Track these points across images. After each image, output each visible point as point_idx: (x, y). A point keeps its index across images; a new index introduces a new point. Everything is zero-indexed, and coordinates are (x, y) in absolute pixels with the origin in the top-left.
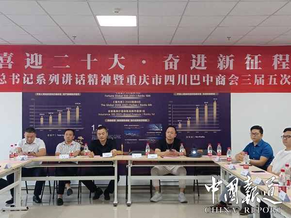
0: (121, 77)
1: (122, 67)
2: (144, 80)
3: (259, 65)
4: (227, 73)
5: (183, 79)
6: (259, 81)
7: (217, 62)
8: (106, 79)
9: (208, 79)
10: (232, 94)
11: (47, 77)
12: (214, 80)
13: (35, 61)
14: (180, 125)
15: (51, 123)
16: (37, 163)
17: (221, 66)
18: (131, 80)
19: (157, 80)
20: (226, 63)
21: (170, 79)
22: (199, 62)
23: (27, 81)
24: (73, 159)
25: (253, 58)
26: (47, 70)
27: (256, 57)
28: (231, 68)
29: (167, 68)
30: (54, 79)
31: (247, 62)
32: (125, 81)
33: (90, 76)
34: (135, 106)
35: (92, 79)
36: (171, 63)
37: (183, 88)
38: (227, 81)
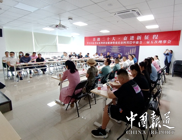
0: (114, 42)
1: (115, 40)
2: (119, 43)
5: (128, 42)
6: (148, 43)
7: (137, 38)
8: (111, 43)
9: (134, 42)
10: (140, 46)
12: (136, 42)
13: (99, 39)
14: (126, 54)
22: (132, 38)
25: (147, 36)
26: (101, 41)
33: (108, 42)
34: (117, 49)
36: (125, 38)
37: (128, 45)
38: (139, 43)
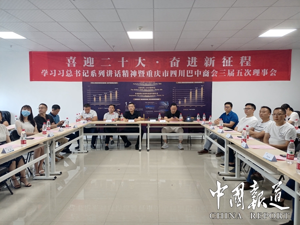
0: (143, 72)
1: (144, 65)
2: (157, 74)
3: (231, 63)
4: (210, 69)
5: (182, 73)
6: (231, 74)
7: (204, 62)
8: (134, 74)
9: (198, 73)
10: (213, 82)
11: (97, 72)
12: (202, 73)
13: (89, 62)
14: (180, 102)
15: (100, 101)
16: (92, 125)
17: (206, 64)
18: (150, 74)
19: (165, 74)
20: (210, 62)
21: (174, 73)
22: (193, 62)
23: (85, 75)
24: (114, 123)
25: (227, 59)
26: (97, 68)
27: (230, 58)
28: (213, 66)
29: (172, 66)
30: (102, 73)
31: (224, 62)
32: (145, 75)
33: (123, 71)
34: (152, 90)
35: (125, 74)
36: (175, 63)
37: (182, 79)
38: (210, 74)
